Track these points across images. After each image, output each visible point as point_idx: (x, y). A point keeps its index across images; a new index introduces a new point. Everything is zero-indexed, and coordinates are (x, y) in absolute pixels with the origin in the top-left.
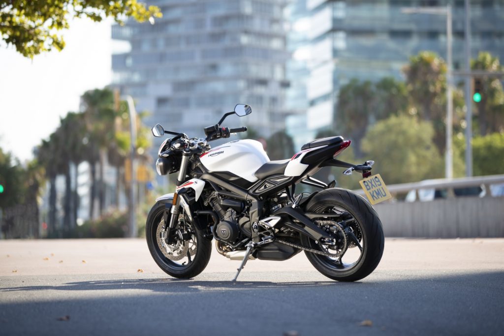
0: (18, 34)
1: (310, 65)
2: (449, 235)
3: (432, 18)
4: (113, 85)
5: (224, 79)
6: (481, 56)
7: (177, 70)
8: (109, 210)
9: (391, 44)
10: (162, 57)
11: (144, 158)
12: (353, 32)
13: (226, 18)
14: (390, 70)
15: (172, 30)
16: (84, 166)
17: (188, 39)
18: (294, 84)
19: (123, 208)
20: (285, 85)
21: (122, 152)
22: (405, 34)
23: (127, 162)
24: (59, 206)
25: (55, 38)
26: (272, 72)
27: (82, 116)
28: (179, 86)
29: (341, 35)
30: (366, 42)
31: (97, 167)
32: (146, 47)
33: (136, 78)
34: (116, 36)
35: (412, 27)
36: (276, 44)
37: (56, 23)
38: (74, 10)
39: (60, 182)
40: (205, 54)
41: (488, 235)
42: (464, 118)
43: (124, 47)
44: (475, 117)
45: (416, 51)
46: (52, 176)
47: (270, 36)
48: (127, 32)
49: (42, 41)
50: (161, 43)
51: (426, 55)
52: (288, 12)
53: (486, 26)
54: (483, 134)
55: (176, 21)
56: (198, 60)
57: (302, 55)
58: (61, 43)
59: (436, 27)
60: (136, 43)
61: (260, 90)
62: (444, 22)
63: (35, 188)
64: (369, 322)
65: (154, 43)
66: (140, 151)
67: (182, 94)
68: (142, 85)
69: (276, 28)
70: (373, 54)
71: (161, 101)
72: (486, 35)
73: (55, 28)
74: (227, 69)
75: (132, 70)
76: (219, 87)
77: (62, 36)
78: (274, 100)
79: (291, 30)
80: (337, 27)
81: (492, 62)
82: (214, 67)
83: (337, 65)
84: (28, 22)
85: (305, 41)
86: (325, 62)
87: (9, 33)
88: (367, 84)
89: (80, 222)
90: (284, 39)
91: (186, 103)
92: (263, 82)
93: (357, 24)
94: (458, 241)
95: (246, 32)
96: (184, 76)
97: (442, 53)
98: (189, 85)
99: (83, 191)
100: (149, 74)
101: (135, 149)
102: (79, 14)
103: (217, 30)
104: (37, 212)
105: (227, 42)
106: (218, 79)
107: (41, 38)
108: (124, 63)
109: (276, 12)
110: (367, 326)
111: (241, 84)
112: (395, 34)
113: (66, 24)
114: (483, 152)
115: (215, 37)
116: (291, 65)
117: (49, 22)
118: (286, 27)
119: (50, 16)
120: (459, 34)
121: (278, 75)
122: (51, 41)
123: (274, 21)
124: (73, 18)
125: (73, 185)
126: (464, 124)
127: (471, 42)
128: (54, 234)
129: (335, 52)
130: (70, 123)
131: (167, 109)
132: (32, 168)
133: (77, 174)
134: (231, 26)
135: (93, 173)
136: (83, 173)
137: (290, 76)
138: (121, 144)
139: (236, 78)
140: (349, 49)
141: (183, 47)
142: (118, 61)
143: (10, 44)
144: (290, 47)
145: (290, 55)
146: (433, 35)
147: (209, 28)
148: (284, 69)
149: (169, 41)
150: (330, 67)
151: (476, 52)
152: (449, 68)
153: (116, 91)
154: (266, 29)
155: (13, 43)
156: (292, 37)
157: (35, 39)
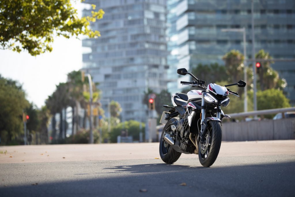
0: (29, 45)
1: (178, 58)
2: (244, 140)
3: (237, 34)
4: (83, 69)
5: (137, 65)
6: (260, 52)
7: (114, 61)
8: (81, 130)
9: (218, 47)
10: (107, 55)
11: (97, 104)
12: (199, 41)
13: (138, 35)
14: (217, 59)
15: (112, 41)
16: (69, 109)
17: (119, 46)
18: (171, 67)
19: (88, 128)
20: (167, 67)
21: (86, 101)
22: (225, 42)
23: (88, 106)
24: (57, 128)
25: (48, 46)
26: (161, 61)
27: (67, 84)
28: (115, 69)
29: (193, 43)
30: (206, 46)
31: (75, 109)
32: (99, 50)
33: (95, 65)
34: (84, 45)
35: (228, 38)
36: (162, 48)
37: (47, 39)
38: (57, 33)
39: (57, 117)
40: (128, 53)
41: (262, 139)
42: (252, 82)
43: (89, 50)
44: (258, 81)
45: (229, 50)
46: (53, 113)
47: (159, 44)
48: (90, 43)
49: (41, 48)
50: (106, 48)
51: (234, 51)
52: (168, 32)
53: (263, 38)
54: (263, 90)
55: (113, 37)
56: (124, 56)
57: (175, 52)
58: (50, 48)
59: (239, 38)
60: (94, 48)
61: (155, 70)
62: (242, 36)
63: (46, 120)
64: (185, 184)
65: (103, 48)
66: (95, 100)
67: (117, 73)
68: (98, 69)
69: (162, 40)
70: (209, 51)
71: (107, 76)
72: (263, 42)
73: (47, 41)
74: (139, 60)
75: (92, 61)
76: (135, 69)
77: (51, 46)
78: (161, 75)
79: (169, 41)
80: (191, 39)
81: (265, 55)
82: (132, 59)
83: (191, 58)
84: (34, 38)
85: (176, 46)
86: (186, 56)
87: (25, 44)
88: (206, 66)
89: (68, 135)
90: (166, 45)
91: (119, 77)
92: (156, 66)
93: (201, 37)
94: (247, 143)
95: (148, 42)
96: (117, 64)
97: (242, 51)
98: (121, 68)
99: (69, 121)
100: (101, 63)
101: (92, 100)
102: (59, 34)
103: (133, 41)
104: (46, 131)
105: (138, 47)
106: (134, 65)
107: (40, 46)
108: (89, 58)
109: (162, 32)
110: (183, 185)
111: (146, 67)
112: (219, 42)
113: (53, 39)
114: (262, 99)
115: (133, 45)
116: (169, 58)
117: (45, 38)
118: (167, 39)
119: (45, 36)
120: (250, 41)
121: (164, 63)
122: (45, 48)
123: (161, 36)
124: (56, 37)
125: (63, 118)
126: (252, 85)
127: (255, 45)
128: (55, 142)
129: (191, 51)
130: (61, 87)
131: (110, 80)
132: (44, 110)
133: (66, 113)
134: (140, 39)
135: (73, 112)
136: (69, 112)
137: (169, 63)
138: (86, 98)
139: (144, 64)
140: (197, 49)
141: (117, 50)
142: (86, 57)
143: (26, 49)
144: (169, 49)
145: (169, 53)
146: (238, 42)
147: (129, 40)
148: (166, 60)
149: (110, 47)
150: (188, 58)
151: (257, 50)
152: (245, 58)
153: (83, 72)
154: (157, 40)
155: (27, 49)
156: (170, 44)
157: (37, 47)
